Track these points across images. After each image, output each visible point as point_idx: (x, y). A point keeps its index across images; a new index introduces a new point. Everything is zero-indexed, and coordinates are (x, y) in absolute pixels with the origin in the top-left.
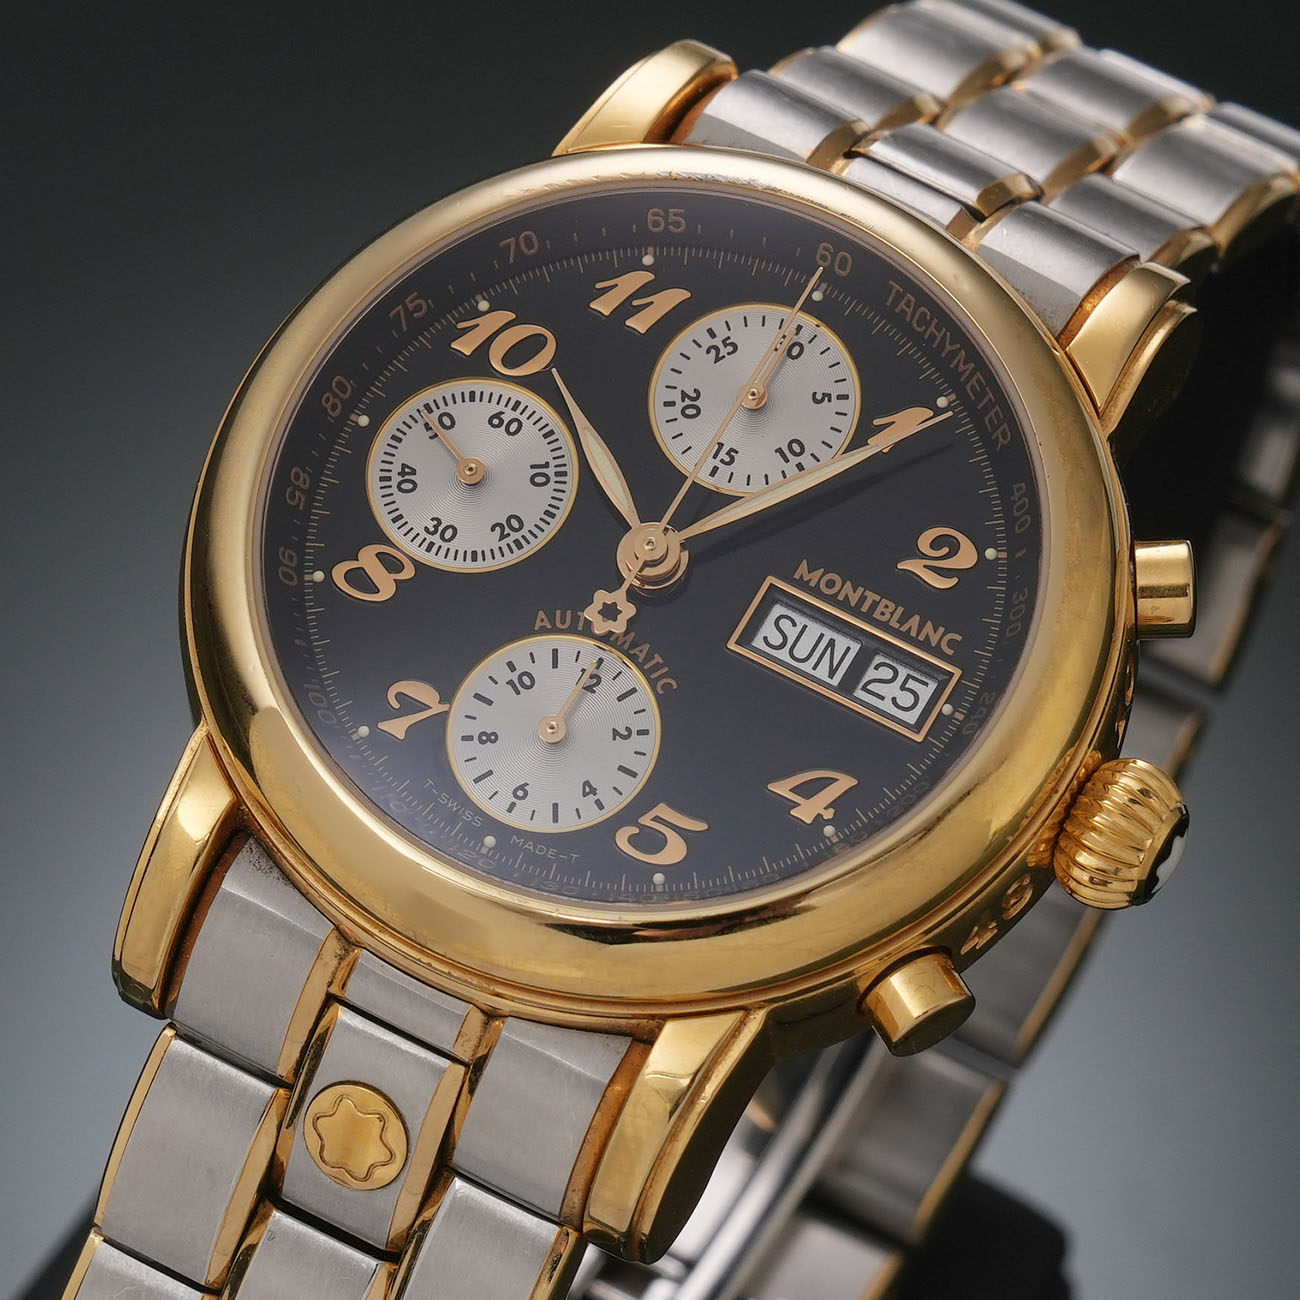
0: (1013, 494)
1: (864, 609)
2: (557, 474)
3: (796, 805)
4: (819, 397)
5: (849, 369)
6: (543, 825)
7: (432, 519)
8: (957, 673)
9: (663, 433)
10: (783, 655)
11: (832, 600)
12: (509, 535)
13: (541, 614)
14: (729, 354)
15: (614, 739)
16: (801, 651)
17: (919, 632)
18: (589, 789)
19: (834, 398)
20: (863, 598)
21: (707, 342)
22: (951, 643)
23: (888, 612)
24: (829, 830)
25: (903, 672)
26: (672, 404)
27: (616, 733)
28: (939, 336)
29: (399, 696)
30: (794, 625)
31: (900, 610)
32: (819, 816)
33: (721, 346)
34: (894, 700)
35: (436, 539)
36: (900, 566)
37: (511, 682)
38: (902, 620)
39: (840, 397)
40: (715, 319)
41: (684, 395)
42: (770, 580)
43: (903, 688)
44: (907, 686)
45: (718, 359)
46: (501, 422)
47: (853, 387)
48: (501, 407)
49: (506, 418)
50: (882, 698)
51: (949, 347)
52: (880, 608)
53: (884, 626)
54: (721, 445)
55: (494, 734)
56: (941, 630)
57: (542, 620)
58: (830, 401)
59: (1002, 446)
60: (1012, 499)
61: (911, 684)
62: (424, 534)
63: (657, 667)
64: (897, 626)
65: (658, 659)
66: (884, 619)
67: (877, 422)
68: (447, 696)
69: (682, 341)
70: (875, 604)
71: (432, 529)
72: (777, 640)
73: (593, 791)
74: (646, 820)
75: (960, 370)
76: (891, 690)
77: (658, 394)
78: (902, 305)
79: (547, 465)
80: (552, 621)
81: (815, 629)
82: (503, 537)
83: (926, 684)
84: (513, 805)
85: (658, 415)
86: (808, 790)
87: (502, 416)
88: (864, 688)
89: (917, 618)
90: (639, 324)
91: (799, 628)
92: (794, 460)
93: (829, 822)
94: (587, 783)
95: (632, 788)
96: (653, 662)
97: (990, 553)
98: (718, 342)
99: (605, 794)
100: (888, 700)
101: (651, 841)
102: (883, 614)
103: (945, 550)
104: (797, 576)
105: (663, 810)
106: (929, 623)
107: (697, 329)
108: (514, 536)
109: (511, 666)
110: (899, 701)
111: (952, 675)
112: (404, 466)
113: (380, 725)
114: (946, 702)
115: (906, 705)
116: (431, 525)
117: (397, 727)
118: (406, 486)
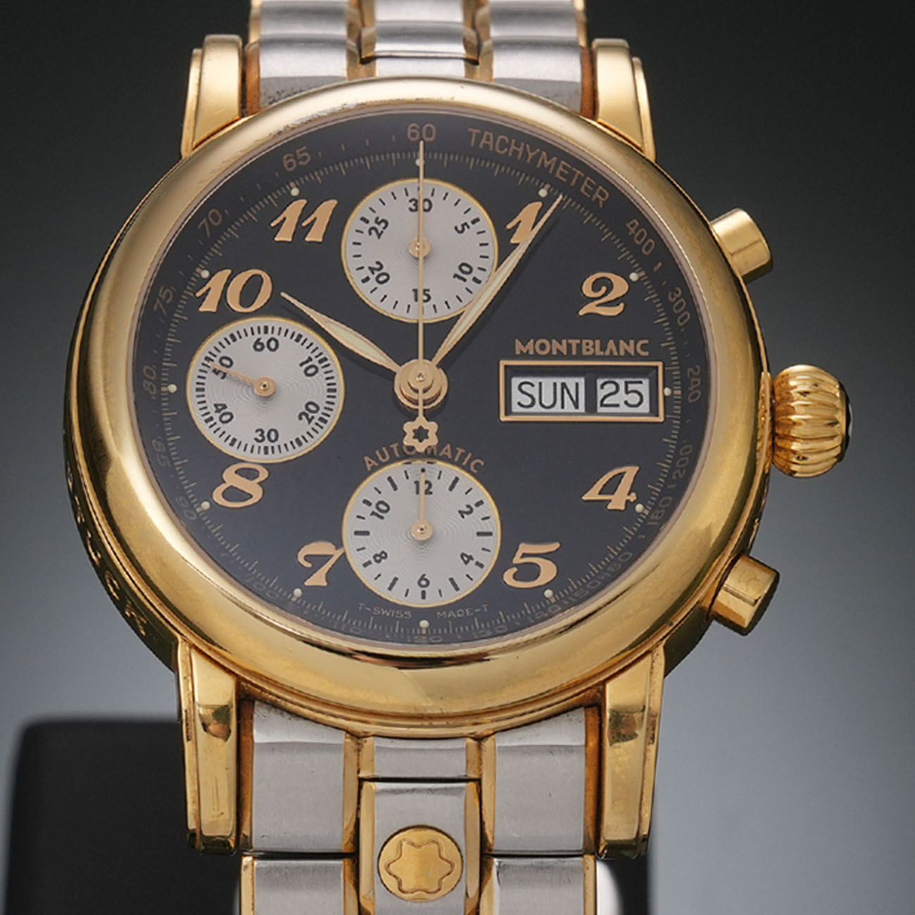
0: (629, 231)
1: (574, 353)
2: (321, 362)
3: (610, 501)
4: (460, 229)
5: (468, 200)
6: (451, 597)
7: (257, 431)
8: (660, 364)
9: (373, 300)
10: (537, 408)
11: (549, 357)
12: (313, 417)
13: (367, 459)
14: (384, 228)
15: (463, 517)
16: (547, 401)
17: (618, 352)
18: (467, 559)
19: (470, 224)
20: (569, 346)
21: (366, 228)
22: (643, 347)
23: (590, 347)
24: (639, 508)
25: (621, 382)
26: (367, 279)
27: (462, 513)
28: (521, 150)
29: (307, 558)
30: (533, 385)
31: (598, 342)
32: (628, 501)
33: (376, 226)
34: (626, 403)
35: (266, 443)
36: (581, 313)
37: (373, 513)
38: (603, 348)
39: (474, 222)
40: (362, 209)
41: (372, 270)
42: (503, 363)
43: (627, 392)
44: (629, 389)
45: (379, 235)
46: (262, 344)
47: (479, 211)
48: (257, 336)
49: (264, 340)
50: (617, 406)
51: (531, 155)
52: (584, 347)
53: (593, 357)
54: (416, 291)
55: (383, 552)
56: (632, 342)
57: (370, 463)
58: (468, 227)
59: (603, 202)
60: (630, 234)
61: (631, 387)
62: (257, 445)
63: (463, 456)
64: (602, 353)
65: (460, 451)
66: (590, 353)
67: (509, 226)
68: (339, 544)
69: (349, 235)
70: (579, 346)
71: (260, 438)
72: (528, 401)
73: (470, 558)
74: (517, 560)
75: (546, 166)
76: (621, 397)
77: (355, 278)
78: (484, 141)
79: (310, 359)
80: (376, 459)
81: (548, 382)
82: (310, 420)
83: (641, 382)
84: (424, 593)
85: (363, 291)
86: (611, 488)
87: (261, 341)
88: (602, 405)
89: (611, 342)
90: (315, 235)
91: (537, 386)
92: (469, 278)
93: (636, 502)
94: (463, 555)
95: (495, 543)
96: (459, 454)
97: (634, 277)
98: (372, 224)
99: (479, 556)
100: (622, 404)
101: (529, 571)
102: (588, 350)
103: (604, 289)
104: (518, 352)
105: (524, 548)
106: (621, 342)
107: (353, 222)
108: (317, 416)
109: (367, 502)
110: (630, 402)
111: (656, 368)
112: (216, 405)
113: (306, 584)
114: (664, 387)
115: (636, 402)
116: (257, 435)
117: (318, 579)
118: (226, 418)
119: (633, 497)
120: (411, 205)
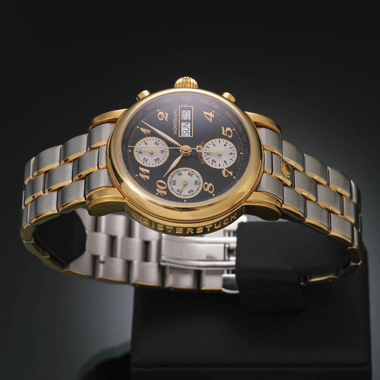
2: (178, 172)
3: (212, 117)
4: (146, 144)
5: (139, 142)
6: (234, 148)
8: (179, 107)
9: (163, 161)
10: (189, 131)
13: (202, 163)
15: (216, 146)
16: (187, 129)
17: (177, 115)
20: (175, 124)
22: (175, 109)
24: (213, 112)
26: (158, 162)
27: (214, 146)
29: (226, 175)
31: (174, 118)
32: (212, 114)
33: (145, 160)
35: (198, 183)
36: (167, 121)
37: (215, 163)
39: (145, 141)
40: (142, 163)
41: (156, 161)
42: (179, 136)
43: (185, 114)
45: (148, 160)
46: (174, 184)
47: (142, 140)
48: (172, 184)
49: (173, 183)
50: (188, 116)
53: (178, 120)
54: (161, 153)
55: (224, 161)
56: (174, 112)
61: (184, 113)
62: (198, 185)
63: (201, 145)
64: (177, 118)
67: (146, 134)
68: (222, 169)
69: (148, 165)
70: (175, 122)
72: (187, 133)
74: (226, 135)
77: (158, 165)
79: (178, 174)
80: (202, 161)
81: (182, 129)
82: (193, 174)
83: (183, 112)
84: (233, 154)
85: (161, 163)
86: (209, 117)
88: (188, 119)
89: (174, 116)
90: (148, 171)
91: (183, 131)
92: (158, 143)
94: (224, 146)
95: (222, 140)
97: (159, 110)
98: (145, 161)
99: (225, 143)
100: (188, 115)
101: (229, 133)
102: (176, 120)
103: (162, 116)
104: (176, 134)
105: (223, 134)
106: (174, 114)
107: (144, 165)
108: (191, 173)
110: (187, 114)
111: (180, 107)
112: (189, 193)
113: (232, 175)
114: (185, 106)
115: (187, 113)
116: (196, 185)
117: (231, 173)
118: (192, 191)
119: (211, 113)
120: (140, 153)
